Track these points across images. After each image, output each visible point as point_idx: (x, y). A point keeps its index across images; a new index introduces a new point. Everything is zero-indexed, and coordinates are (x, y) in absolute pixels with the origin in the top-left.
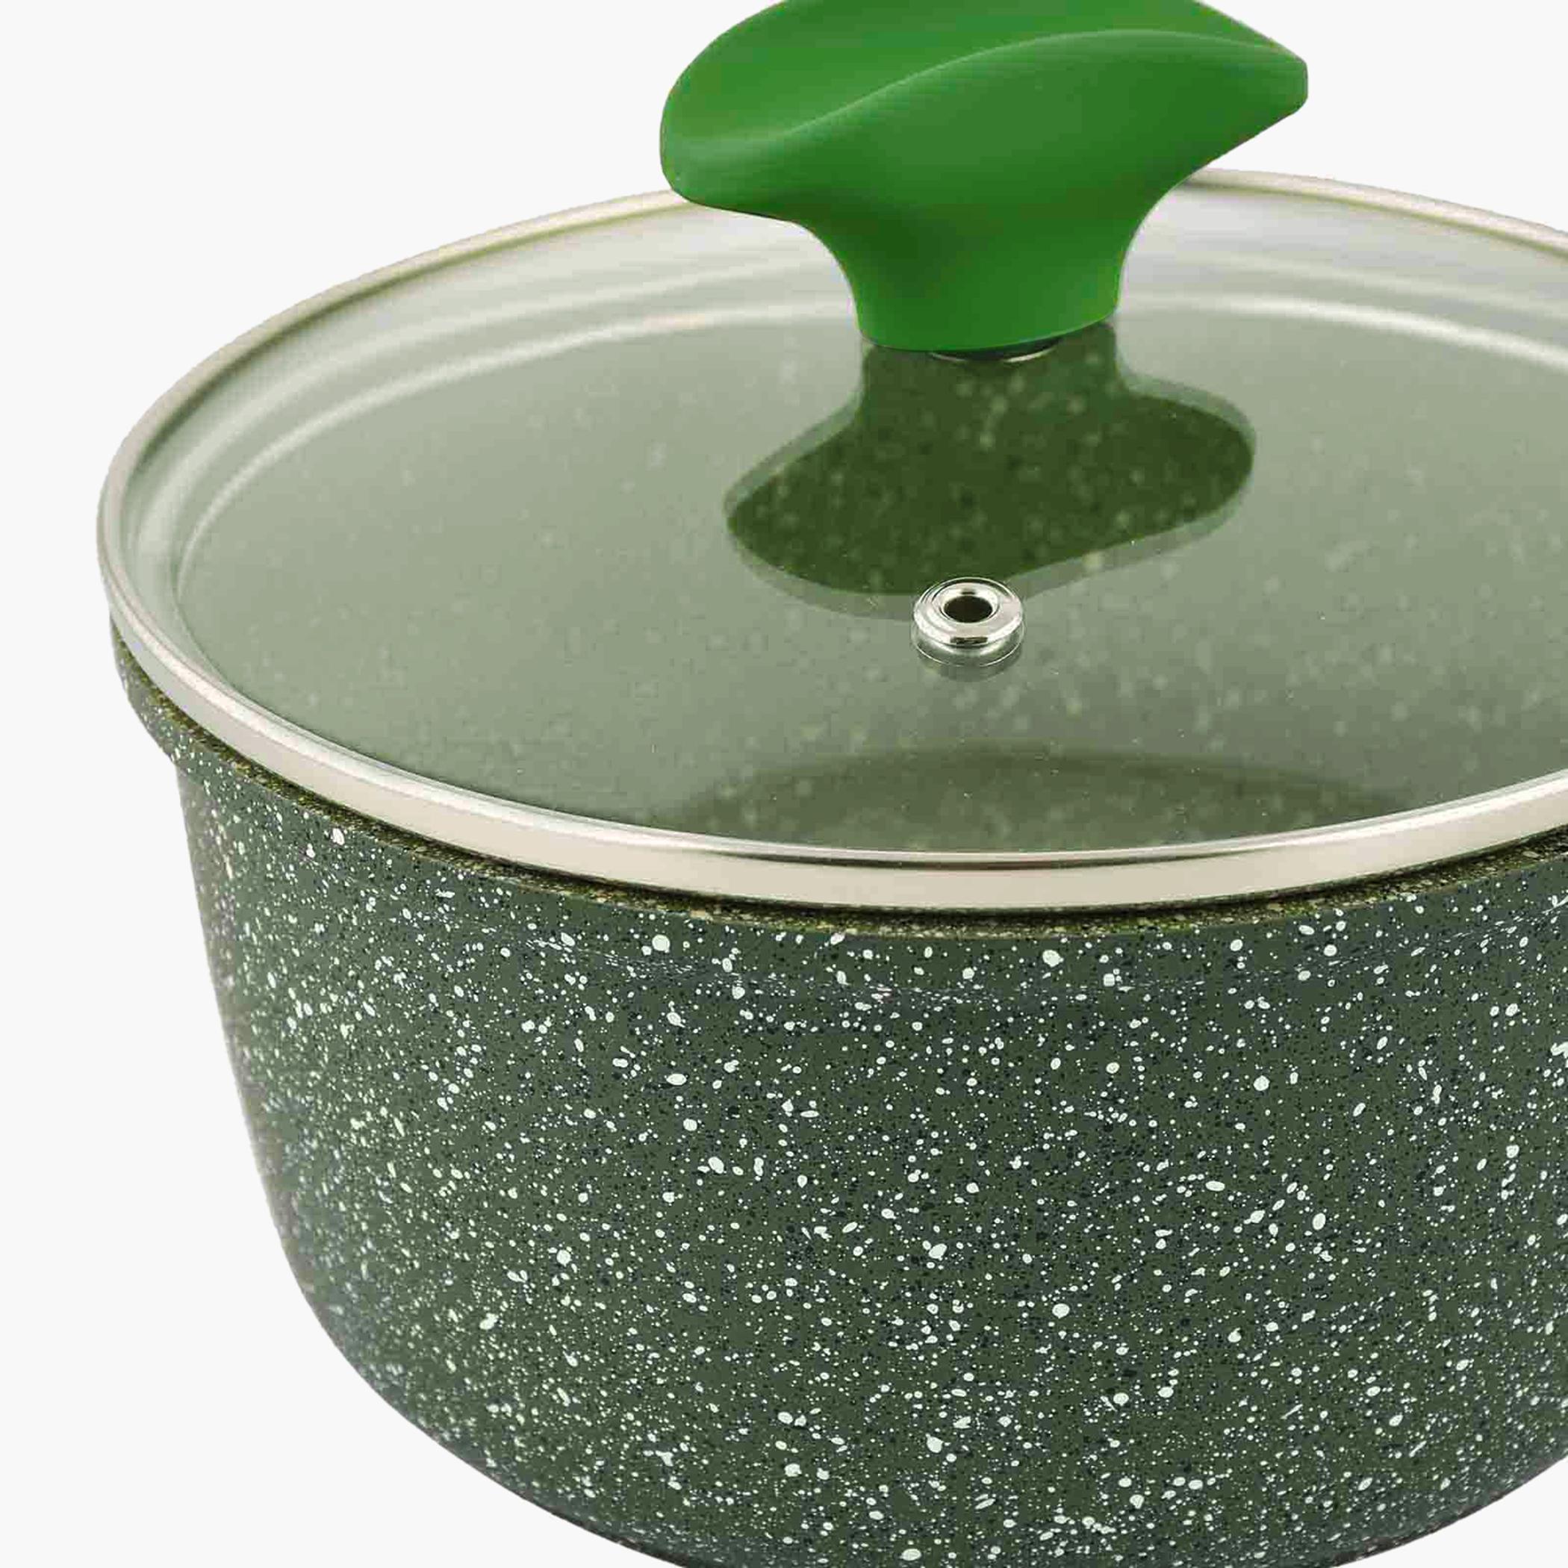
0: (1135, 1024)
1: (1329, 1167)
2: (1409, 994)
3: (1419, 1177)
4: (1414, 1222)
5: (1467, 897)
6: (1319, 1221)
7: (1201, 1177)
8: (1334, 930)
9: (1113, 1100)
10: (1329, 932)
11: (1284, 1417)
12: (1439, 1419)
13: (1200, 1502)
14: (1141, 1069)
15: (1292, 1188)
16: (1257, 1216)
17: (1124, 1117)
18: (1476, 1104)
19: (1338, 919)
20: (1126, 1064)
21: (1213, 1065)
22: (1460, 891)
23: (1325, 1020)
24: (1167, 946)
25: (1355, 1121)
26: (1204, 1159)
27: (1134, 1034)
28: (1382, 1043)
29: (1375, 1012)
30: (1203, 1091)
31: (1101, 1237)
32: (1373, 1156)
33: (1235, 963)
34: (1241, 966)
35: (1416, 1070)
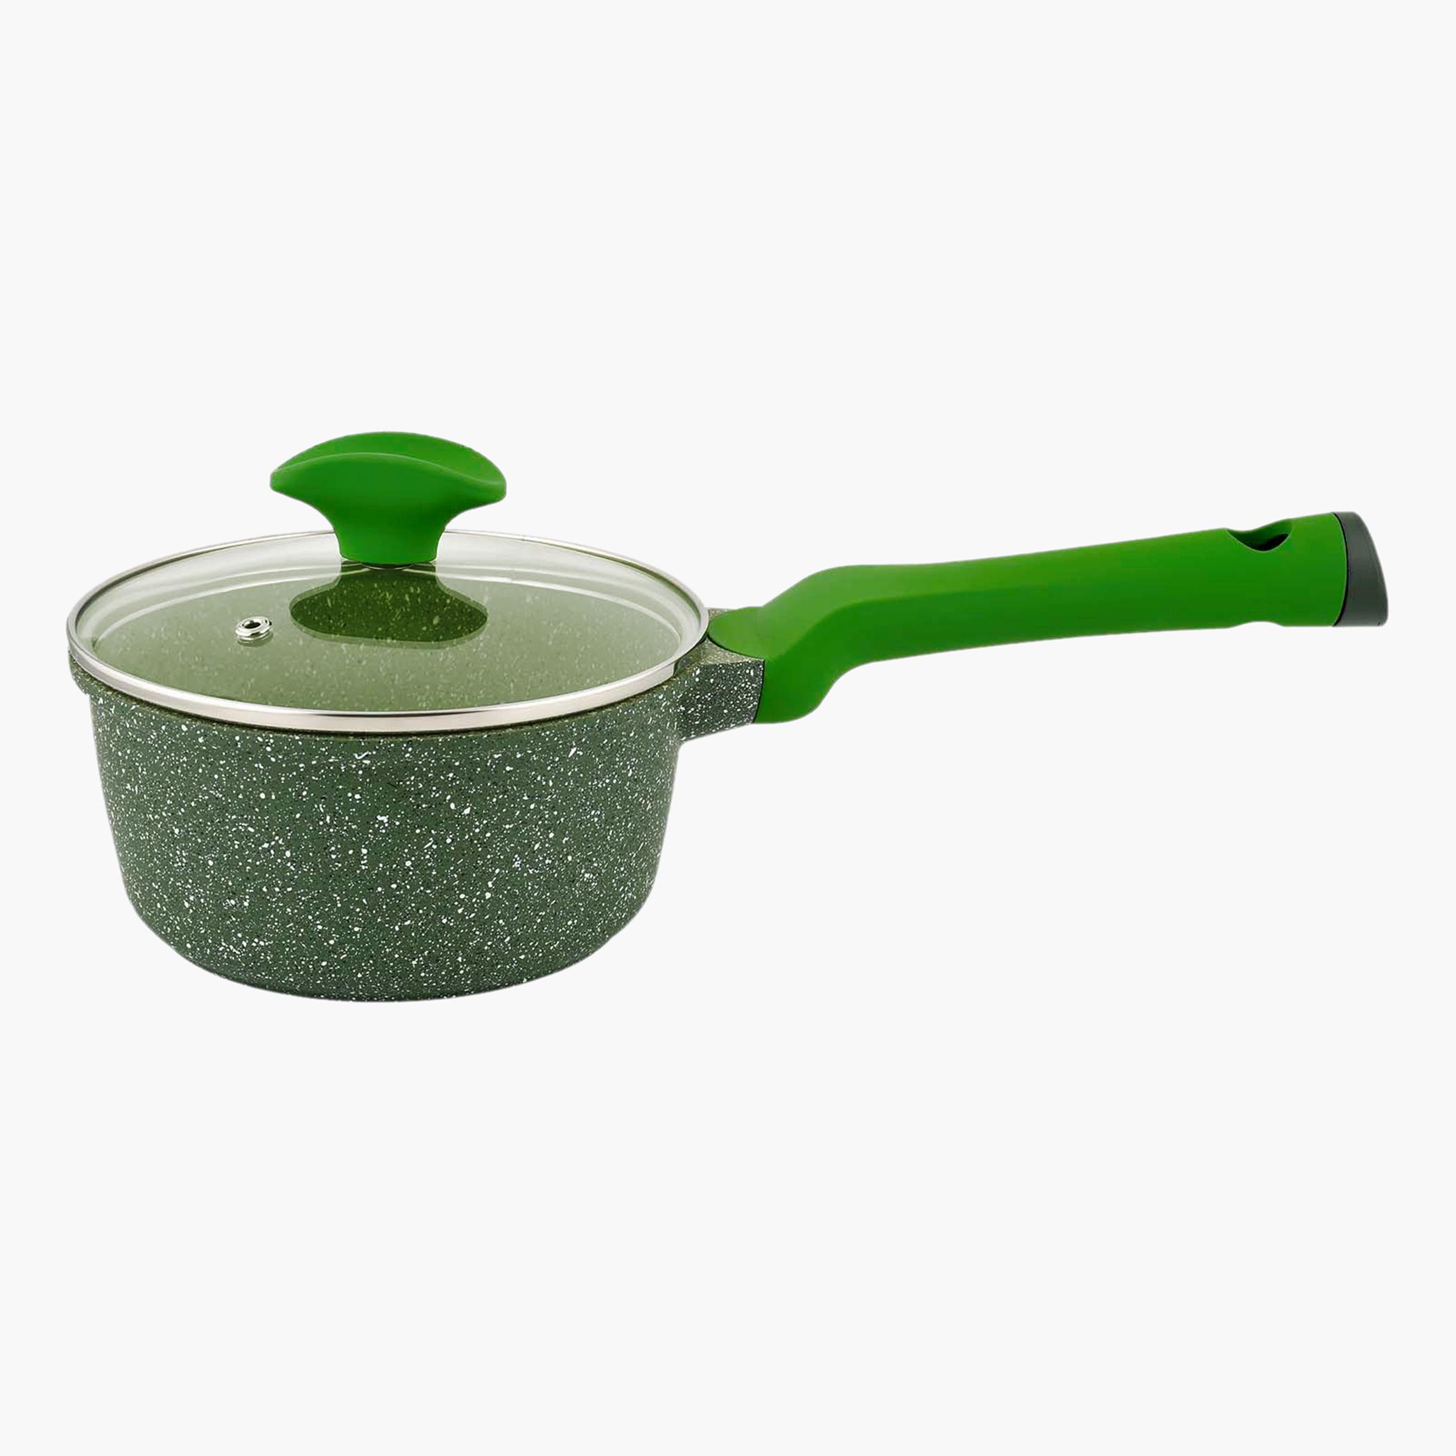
0: (222, 762)
1: (289, 834)
2: (314, 778)
3: (325, 849)
4: (326, 866)
5: (320, 745)
6: (288, 854)
7: (246, 825)
8: (269, 742)
9: (217, 788)
10: (267, 742)
11: (288, 926)
12: (351, 948)
13: (264, 949)
14: (224, 779)
15: (277, 838)
16: (266, 845)
17: (221, 796)
18: (345, 828)
19: (271, 738)
20: (220, 776)
21: (247, 785)
22: (316, 741)
23: (283, 779)
24: (216, 733)
25: (297, 820)
26: (246, 819)
27: (221, 766)
28: (305, 793)
29: (301, 781)
30: (244, 792)
31: (219, 838)
32: (305, 835)
33: (237, 745)
34: (239, 746)
35: (319, 808)
